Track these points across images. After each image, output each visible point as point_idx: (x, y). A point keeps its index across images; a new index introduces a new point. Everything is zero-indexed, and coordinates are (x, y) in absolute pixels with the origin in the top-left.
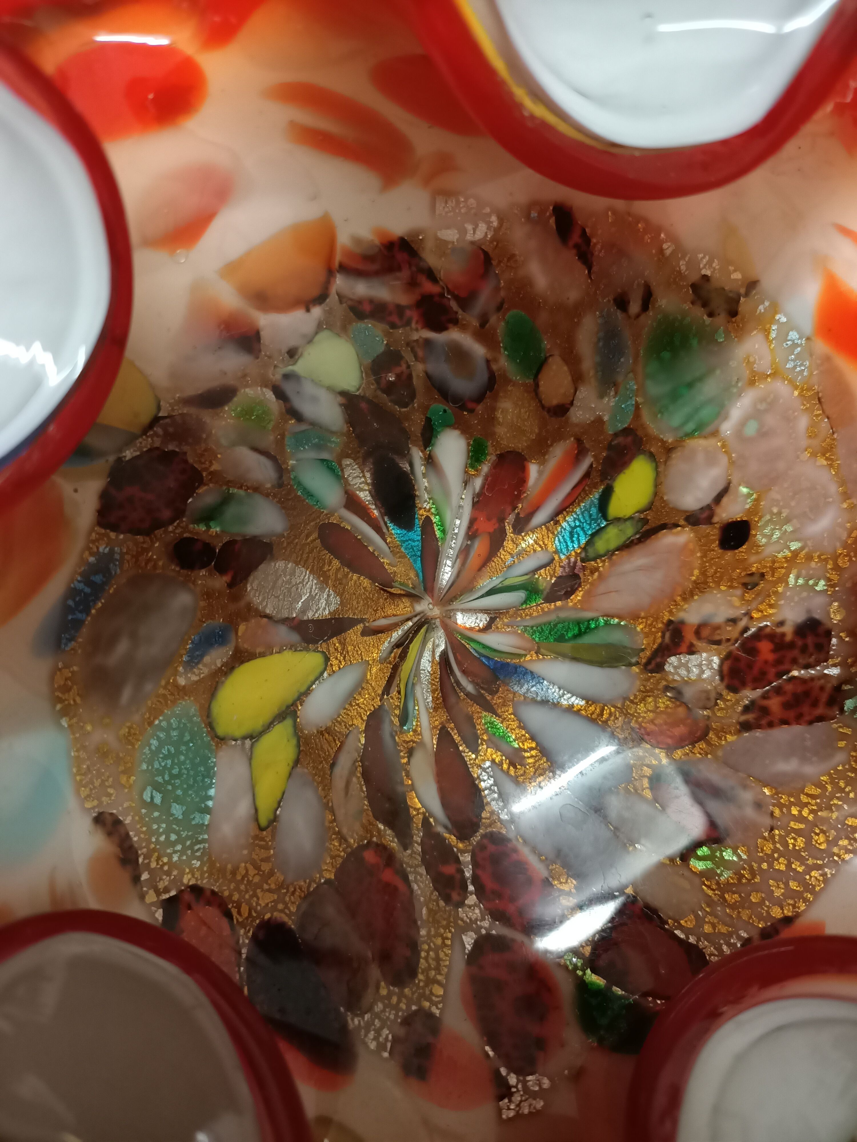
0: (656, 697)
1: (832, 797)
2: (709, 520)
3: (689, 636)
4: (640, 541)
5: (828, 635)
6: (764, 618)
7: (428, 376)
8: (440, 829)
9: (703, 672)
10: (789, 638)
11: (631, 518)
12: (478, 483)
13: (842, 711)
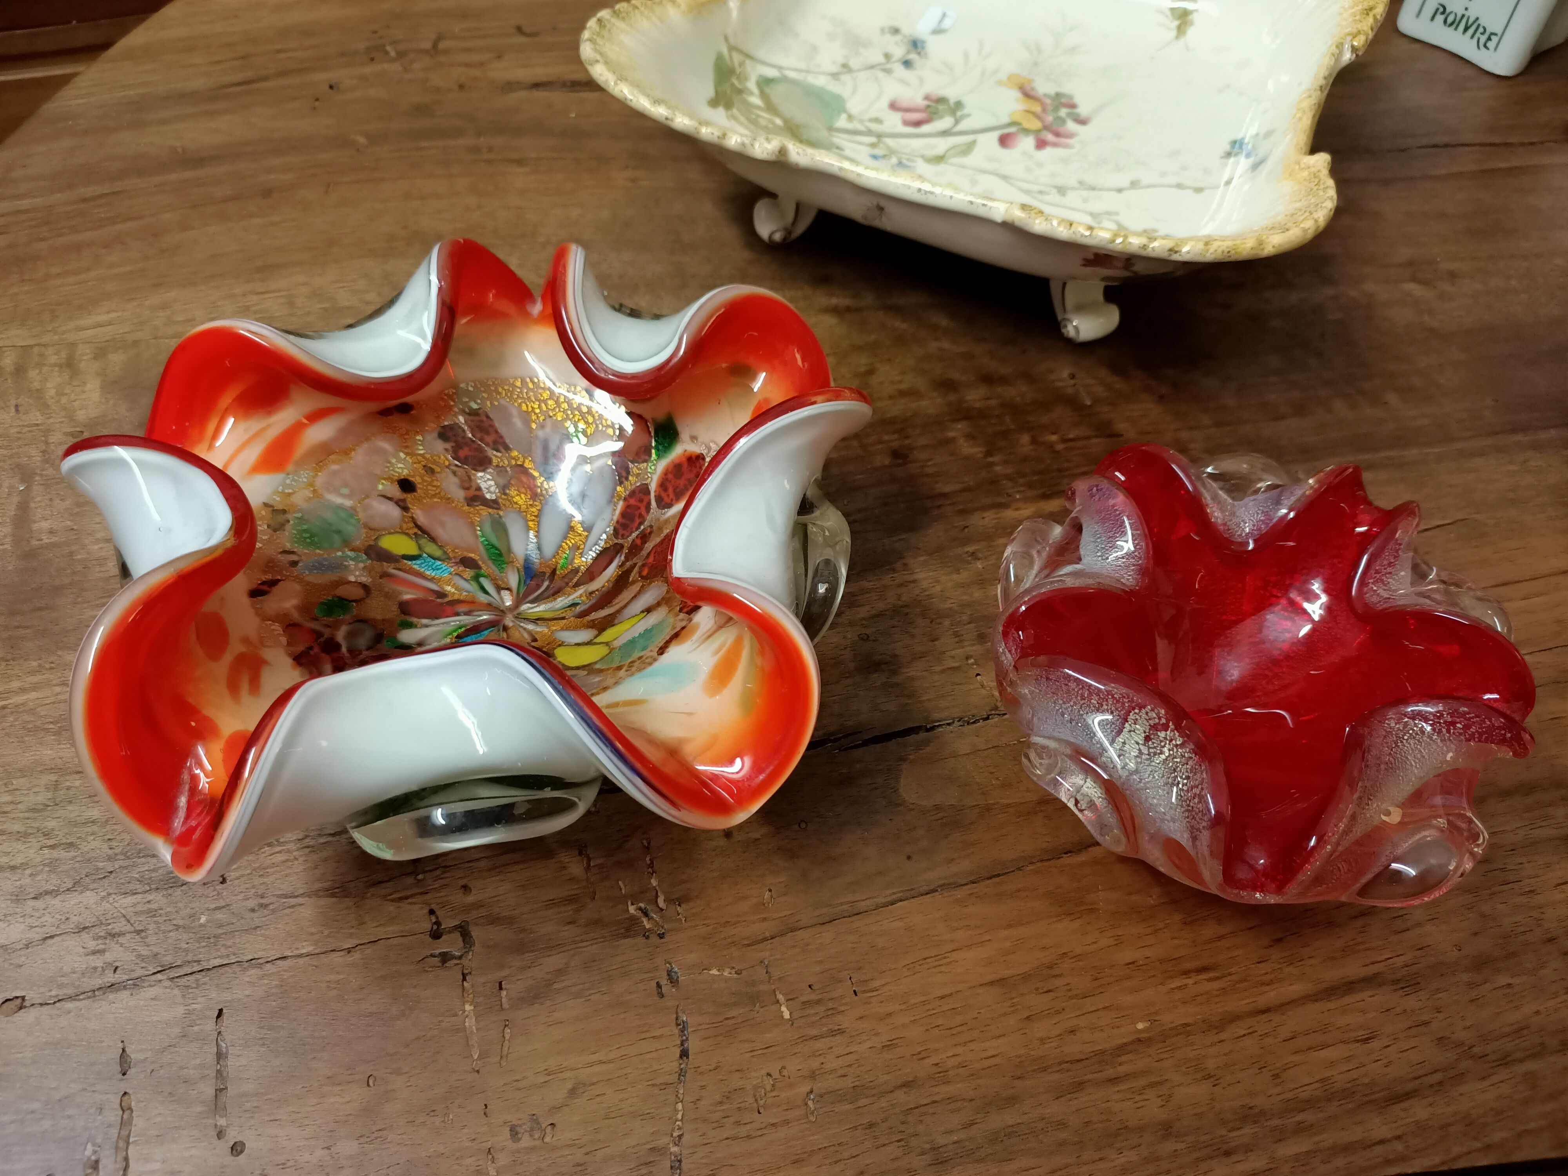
0: (512, 497)
1: (523, 398)
2: (404, 501)
3: (472, 493)
4: (429, 535)
5: (444, 427)
6: (447, 459)
7: (368, 649)
8: (623, 558)
9: (488, 479)
10: (453, 444)
11: (417, 542)
12: (425, 621)
13: (479, 409)
